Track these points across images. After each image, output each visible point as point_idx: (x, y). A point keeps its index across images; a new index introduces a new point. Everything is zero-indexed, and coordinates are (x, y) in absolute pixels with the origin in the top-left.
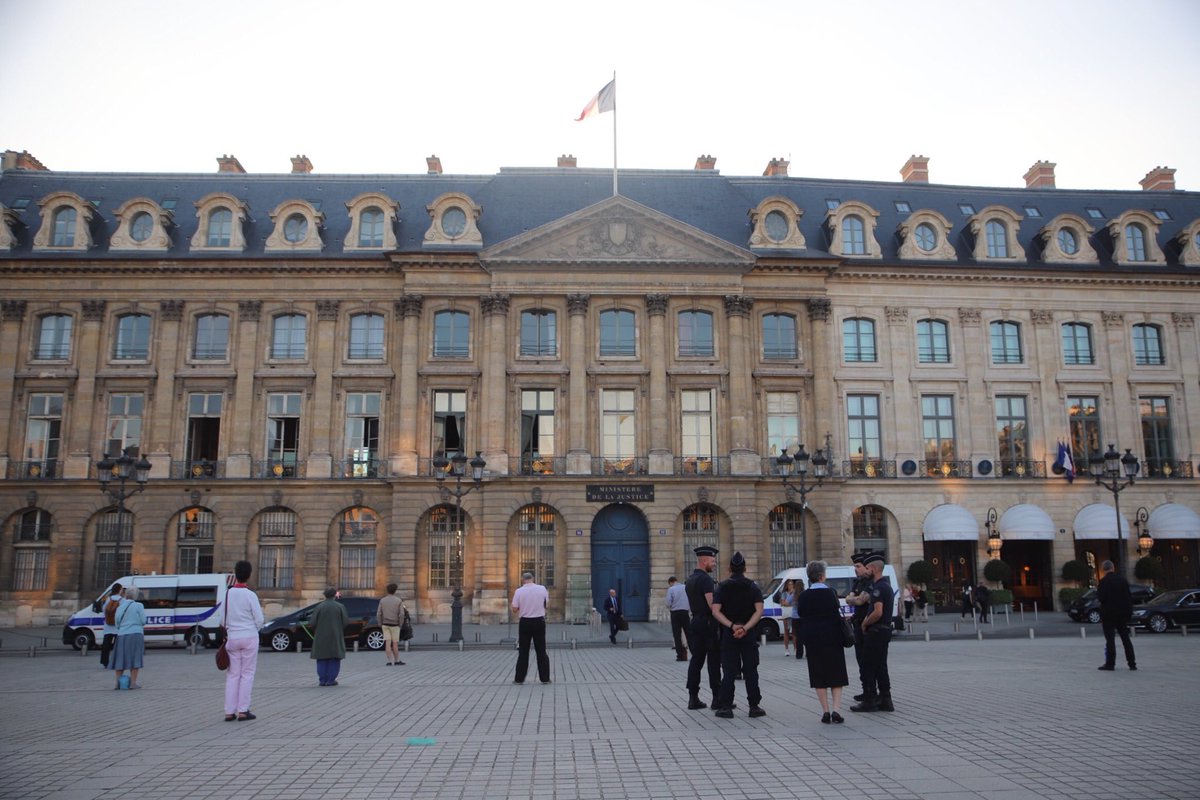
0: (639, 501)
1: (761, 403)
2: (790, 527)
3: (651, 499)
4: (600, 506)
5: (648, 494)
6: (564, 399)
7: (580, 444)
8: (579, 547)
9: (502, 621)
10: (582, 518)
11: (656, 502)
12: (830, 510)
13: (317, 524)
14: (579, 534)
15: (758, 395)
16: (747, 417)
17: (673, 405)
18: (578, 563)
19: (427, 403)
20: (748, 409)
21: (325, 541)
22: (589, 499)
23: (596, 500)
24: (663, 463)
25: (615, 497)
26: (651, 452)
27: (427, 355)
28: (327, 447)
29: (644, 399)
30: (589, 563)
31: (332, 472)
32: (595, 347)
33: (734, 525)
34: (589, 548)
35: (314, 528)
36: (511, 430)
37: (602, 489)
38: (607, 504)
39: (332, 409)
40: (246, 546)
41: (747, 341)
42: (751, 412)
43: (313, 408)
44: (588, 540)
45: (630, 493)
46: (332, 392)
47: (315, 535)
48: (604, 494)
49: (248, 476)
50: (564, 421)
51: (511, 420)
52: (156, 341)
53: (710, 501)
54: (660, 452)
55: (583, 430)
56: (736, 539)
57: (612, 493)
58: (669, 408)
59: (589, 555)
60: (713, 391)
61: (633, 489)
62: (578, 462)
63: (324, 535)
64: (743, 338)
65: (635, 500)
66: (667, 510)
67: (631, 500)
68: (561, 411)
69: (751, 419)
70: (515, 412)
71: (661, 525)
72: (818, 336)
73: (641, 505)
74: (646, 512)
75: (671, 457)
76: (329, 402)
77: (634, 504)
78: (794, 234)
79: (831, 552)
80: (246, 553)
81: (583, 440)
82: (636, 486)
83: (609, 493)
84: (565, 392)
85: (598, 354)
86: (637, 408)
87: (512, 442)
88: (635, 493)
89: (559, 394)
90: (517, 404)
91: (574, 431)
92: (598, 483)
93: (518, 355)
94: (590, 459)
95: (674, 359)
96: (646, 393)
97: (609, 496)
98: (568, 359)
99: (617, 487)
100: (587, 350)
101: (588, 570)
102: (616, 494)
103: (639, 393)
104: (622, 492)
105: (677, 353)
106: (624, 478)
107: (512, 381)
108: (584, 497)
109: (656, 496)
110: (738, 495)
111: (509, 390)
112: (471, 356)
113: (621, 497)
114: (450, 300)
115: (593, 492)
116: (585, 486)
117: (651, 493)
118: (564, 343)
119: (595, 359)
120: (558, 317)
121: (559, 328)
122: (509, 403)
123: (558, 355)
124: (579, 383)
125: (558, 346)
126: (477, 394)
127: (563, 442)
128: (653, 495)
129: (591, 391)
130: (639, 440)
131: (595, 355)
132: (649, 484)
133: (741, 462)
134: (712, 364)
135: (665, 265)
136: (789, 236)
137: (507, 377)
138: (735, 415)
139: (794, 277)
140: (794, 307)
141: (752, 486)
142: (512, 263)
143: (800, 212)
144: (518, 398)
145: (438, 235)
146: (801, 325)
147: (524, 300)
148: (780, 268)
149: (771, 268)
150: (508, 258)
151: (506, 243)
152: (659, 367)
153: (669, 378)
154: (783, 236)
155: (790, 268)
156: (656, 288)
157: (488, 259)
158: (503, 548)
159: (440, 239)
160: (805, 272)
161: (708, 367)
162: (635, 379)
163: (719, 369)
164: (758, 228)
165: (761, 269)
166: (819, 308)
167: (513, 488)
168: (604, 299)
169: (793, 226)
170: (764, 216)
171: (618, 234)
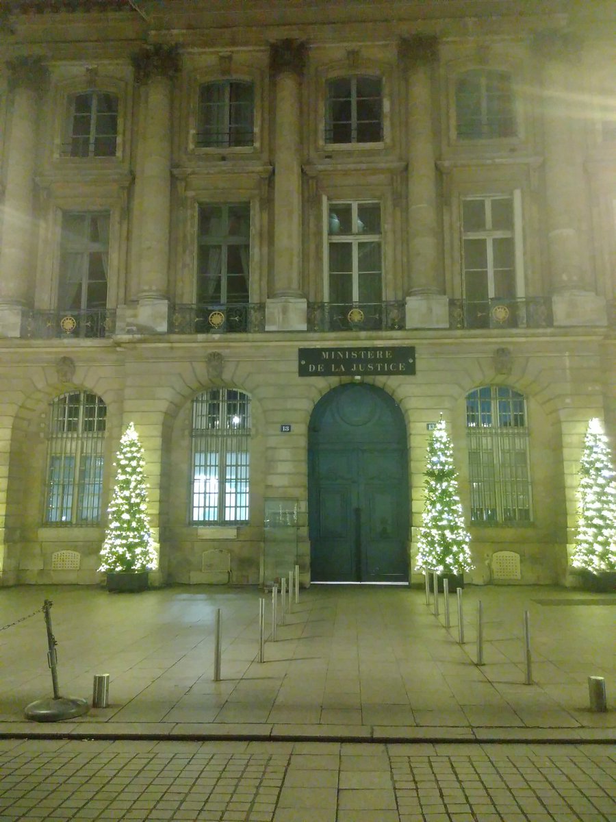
0: (389, 373)
3: (411, 370)
4: (322, 384)
5: (405, 362)
6: (265, 216)
7: (290, 282)
8: (284, 454)
10: (289, 404)
11: (419, 377)
14: (286, 428)
17: (446, 218)
18: (285, 481)
20: (580, 218)
22: (303, 372)
23: (316, 374)
24: (430, 310)
25: (349, 367)
26: (409, 294)
27: (51, 154)
29: (398, 214)
30: (304, 480)
32: (316, 130)
34: (303, 455)
36: (180, 265)
37: (325, 355)
38: (334, 381)
44: (303, 442)
45: (375, 361)
48: (327, 364)
50: (265, 250)
51: (180, 249)
54: (424, 293)
55: (296, 260)
57: (343, 361)
58: (441, 223)
59: (304, 468)
60: (518, 192)
61: (379, 355)
62: (285, 311)
65: (383, 373)
66: (440, 389)
67: (376, 373)
68: (261, 235)
70: (185, 236)
71: (428, 416)
73: (392, 382)
74: (398, 394)
75: (445, 299)
77: (380, 380)
81: (295, 276)
82: (384, 349)
83: (338, 362)
84: (268, 202)
85: (321, 142)
86: (386, 226)
87: (180, 284)
88: (383, 361)
89: (258, 206)
90: (189, 223)
91: (281, 263)
92: (318, 345)
93: (191, 146)
94: (305, 306)
95: (449, 145)
96: (401, 199)
97: (337, 367)
98: (272, 151)
99: (350, 350)
100: (304, 137)
101: (302, 493)
102: (348, 363)
103: (389, 203)
104: (359, 360)
105: (453, 134)
106: (363, 334)
107: (181, 186)
108: (295, 367)
109: (420, 364)
110: (567, 363)
111: (176, 202)
112: (119, 154)
113: (358, 367)
114: (88, 70)
115: (310, 361)
116: (297, 350)
117: (411, 361)
118: (266, 126)
119: (317, 149)
120: (258, 92)
121: (257, 102)
122: (173, 225)
123: (257, 145)
124: (288, 185)
125: (256, 130)
126: (127, 212)
127: (264, 283)
128: (414, 363)
129: (310, 201)
130: (390, 276)
131: (316, 141)
132: (406, 343)
133: (572, 304)
134: (513, 150)
137: (173, 180)
138: (558, 227)
141: (594, 346)
144: (193, 215)
147: (200, 61)
152: (423, 154)
153: (439, 172)
156: (417, 28)
158: (156, 455)
161: (507, 153)
162: (385, 177)
163: (526, 156)
167: (176, 354)
168: (330, 54)
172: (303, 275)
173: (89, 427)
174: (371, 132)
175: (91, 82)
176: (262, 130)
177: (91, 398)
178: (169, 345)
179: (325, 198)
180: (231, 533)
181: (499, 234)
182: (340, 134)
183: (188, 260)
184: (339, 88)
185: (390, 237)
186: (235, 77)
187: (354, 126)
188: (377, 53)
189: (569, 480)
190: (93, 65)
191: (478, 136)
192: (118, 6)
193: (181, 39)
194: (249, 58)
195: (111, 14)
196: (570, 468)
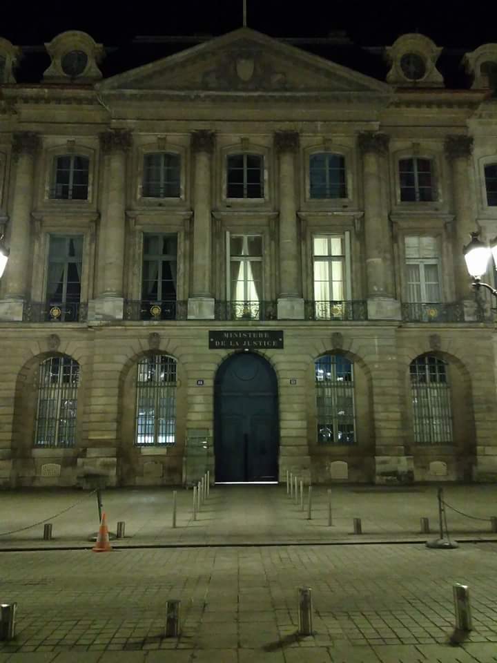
0: (267, 347)
1: (398, 247)
2: (433, 379)
3: (280, 346)
4: (223, 353)
5: (277, 339)
6: (188, 243)
7: (204, 285)
8: (199, 399)
9: (109, 484)
10: (203, 367)
11: (285, 350)
12: (481, 360)
14: (200, 382)
15: (394, 238)
16: (384, 259)
17: (303, 248)
18: (199, 417)
19: (40, 246)
20: (385, 252)
22: (212, 346)
23: (220, 347)
24: (293, 307)
25: (241, 344)
26: (279, 296)
27: (43, 197)
29: (273, 243)
30: (211, 416)
32: (221, 189)
33: (373, 374)
34: (211, 399)
36: (130, 274)
37: (226, 335)
38: (231, 351)
41: (382, 181)
42: (388, 256)
44: (211, 391)
45: (257, 339)
48: (228, 340)
50: (187, 265)
51: (131, 263)
53: (345, 348)
54: (289, 296)
55: (207, 273)
56: (376, 390)
57: (237, 339)
58: (300, 252)
59: (211, 408)
60: (347, 234)
61: (261, 335)
62: (200, 306)
64: (379, 179)
65: (263, 347)
66: (299, 358)
67: (258, 347)
68: (184, 255)
69: (388, 263)
70: (134, 256)
71: (290, 375)
73: (269, 353)
74: (274, 360)
75: (302, 301)
77: (262, 351)
78: (431, 72)
79: (484, 406)
81: (207, 283)
82: (263, 332)
83: (235, 340)
84: (190, 235)
85: (224, 197)
86: (266, 252)
87: (131, 286)
88: (263, 339)
89: (182, 237)
90: (137, 247)
91: (198, 274)
92: (222, 329)
93: (139, 196)
94: (213, 303)
95: (305, 201)
96: (276, 236)
97: (234, 343)
98: (192, 202)
99: (242, 332)
100: (213, 193)
101: (210, 425)
102: (241, 340)
103: (268, 237)
104: (248, 339)
105: (308, 195)
106: (250, 322)
107: (132, 222)
108: (206, 343)
109: (286, 342)
110: (376, 342)
111: (128, 232)
112: (90, 198)
113: (247, 343)
114: (68, 141)
115: (216, 339)
116: (207, 331)
117: (281, 340)
118: (189, 184)
119: (221, 201)
120: (183, 162)
121: (183, 169)
122: (127, 246)
123: (182, 196)
124: (203, 224)
125: (182, 187)
126: (95, 237)
127: (186, 287)
128: (282, 341)
129: (217, 235)
130: (268, 285)
131: (221, 197)
132: (277, 328)
133: (379, 305)
134: (345, 207)
135: (296, 100)
136: (426, 75)
137: (127, 218)
138: (369, 258)
139: (433, 114)
140: (432, 147)
141: (393, 333)
142: (133, 97)
143: (438, 50)
144: (139, 241)
145: (57, 74)
146: (441, 167)
147: (146, 140)
148: (419, 104)
149: (409, 104)
150: (128, 92)
151: (125, 75)
152: (288, 207)
153: (299, 219)
154: (420, 75)
155: (429, 104)
156: (286, 126)
157: (106, 92)
158: (115, 400)
159: (59, 78)
160: (445, 109)
161: (341, 209)
162: (264, 221)
163: (353, 211)
164: (393, 66)
165: (397, 105)
166: (460, 146)
167: (129, 333)
168: (230, 139)
169: (430, 64)
170: (400, 56)
171: (245, 69)
172: (212, 283)
173: (66, 380)
174: (256, 192)
175: (71, 149)
176: (185, 188)
177: (68, 359)
178: (124, 327)
179: (228, 233)
180: (163, 451)
182: (234, 192)
183: (136, 271)
184: (235, 161)
185: (268, 259)
186: (168, 151)
187: (245, 187)
188: (260, 141)
189: (377, 416)
190: (72, 138)
191: (324, 196)
192: (91, 101)
193: (133, 126)
194: (177, 139)
195: (85, 106)
196: (378, 408)
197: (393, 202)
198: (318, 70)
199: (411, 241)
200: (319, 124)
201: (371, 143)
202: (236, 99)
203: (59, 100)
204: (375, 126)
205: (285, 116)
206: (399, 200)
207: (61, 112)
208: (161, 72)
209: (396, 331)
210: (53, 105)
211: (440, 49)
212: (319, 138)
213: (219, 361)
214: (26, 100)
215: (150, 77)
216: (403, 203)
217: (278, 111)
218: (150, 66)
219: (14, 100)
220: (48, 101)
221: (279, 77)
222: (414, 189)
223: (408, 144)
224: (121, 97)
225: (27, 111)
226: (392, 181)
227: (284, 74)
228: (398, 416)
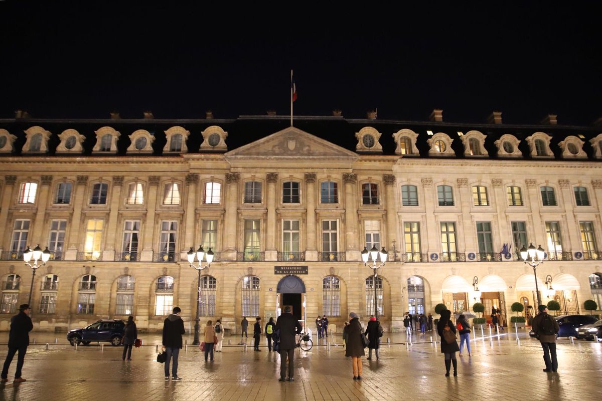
0: (300, 274)
1: (361, 226)
3: (307, 273)
4: (281, 276)
5: (305, 270)
6: (265, 225)
7: (272, 245)
8: (270, 297)
10: (272, 282)
11: (309, 274)
12: (396, 278)
13: (144, 284)
14: (271, 290)
15: (359, 222)
16: (354, 232)
17: (318, 227)
18: (270, 305)
19: (199, 226)
20: (355, 229)
21: (148, 292)
22: (276, 273)
23: (279, 274)
24: (312, 256)
25: (289, 272)
26: (307, 250)
27: (200, 203)
28: (151, 247)
29: (304, 224)
30: (275, 304)
31: (153, 258)
32: (280, 199)
33: (348, 286)
34: (275, 297)
35: (143, 286)
36: (239, 239)
37: (282, 268)
38: (285, 275)
39: (154, 228)
40: (111, 294)
41: (354, 196)
42: (356, 230)
43: (145, 228)
44: (275, 293)
45: (296, 270)
46: (155, 220)
47: (143, 289)
48: (283, 271)
49: (113, 260)
50: (265, 235)
51: (239, 234)
52: (74, 195)
53: (335, 273)
54: (311, 250)
55: (274, 239)
56: (348, 293)
58: (316, 229)
59: (275, 301)
60: (338, 220)
61: (298, 268)
62: (271, 255)
63: (148, 290)
64: (353, 195)
65: (299, 274)
66: (315, 279)
67: (297, 274)
68: (263, 230)
69: (356, 234)
70: (241, 230)
71: (311, 286)
72: (389, 194)
73: (301, 276)
74: (303, 280)
75: (317, 252)
76: (152, 225)
77: (298, 275)
78: (377, 144)
80: (110, 297)
81: (274, 244)
82: (299, 267)
83: (286, 270)
84: (266, 220)
85: (282, 203)
86: (300, 229)
87: (239, 245)
88: (298, 270)
89: (262, 222)
90: (242, 226)
91: (269, 240)
92: (280, 265)
93: (243, 203)
94: (276, 253)
95: (319, 205)
96: (305, 221)
97: (286, 272)
98: (267, 204)
99: (290, 267)
100: (276, 200)
102: (289, 271)
103: (301, 221)
104: (292, 270)
105: (320, 202)
106: (293, 263)
107: (240, 215)
108: (273, 271)
109: (309, 271)
110: (349, 271)
111: (238, 219)
112: (221, 203)
113: (291, 272)
114: (211, 176)
115: (278, 270)
116: (274, 267)
117: (307, 270)
118: (265, 197)
119: (280, 205)
120: (263, 184)
121: (263, 189)
122: (238, 226)
123: (262, 203)
124: (272, 216)
125: (262, 198)
126: (223, 222)
127: (264, 245)
129: (278, 220)
130: (301, 244)
131: (280, 203)
132: (305, 265)
133: (351, 255)
134: (337, 207)
135: (314, 159)
136: (374, 146)
137: (238, 213)
138: (348, 232)
139: (377, 165)
140: (377, 179)
141: (357, 267)
142: (240, 159)
143: (380, 135)
144: (243, 223)
145: (207, 146)
146: (381, 188)
147: (246, 176)
148: (370, 161)
149: (366, 160)
150: (239, 157)
151: (238, 149)
152: (311, 208)
153: (316, 214)
154: (372, 146)
155: (375, 161)
156: (310, 171)
157: (229, 157)
158: (233, 297)
159: (207, 147)
160: (382, 162)
161: (335, 208)
162: (300, 214)
163: (341, 210)
164: (359, 142)
165: (361, 161)
166: (389, 180)
167: (239, 267)
168: (284, 176)
169: (376, 141)
170: (362, 136)
171: (292, 145)
172: (276, 243)
173: (210, 287)
174: (296, 200)
175: (212, 180)
176: (264, 199)
177: (211, 278)
178: (237, 265)
179: (282, 220)
181: (333, 232)
182: (286, 200)
183: (241, 237)
184: (287, 185)
185: (301, 232)
186: (256, 181)
187: (291, 197)
188: (298, 176)
189: (349, 304)
190: (213, 175)
191: (327, 202)
192: (222, 160)
193: (241, 171)
194: (261, 176)
195: (219, 161)
196: (349, 301)
197: (359, 204)
198: (324, 145)
199: (368, 223)
200: (325, 169)
201: (349, 178)
202: (287, 159)
203: (207, 159)
204: (350, 171)
205: (309, 165)
206: (362, 204)
207: (209, 164)
208: (254, 147)
209: (358, 266)
210: (205, 161)
211: (381, 134)
212: (325, 175)
213: (279, 280)
214: (193, 159)
215: (248, 149)
216: (364, 205)
217: (307, 164)
218: (249, 145)
219: (188, 159)
220: (203, 160)
221: (307, 148)
222: (369, 198)
223: (366, 177)
224: (236, 158)
225: (193, 164)
226: (359, 195)
227: (309, 146)
228: (358, 304)
